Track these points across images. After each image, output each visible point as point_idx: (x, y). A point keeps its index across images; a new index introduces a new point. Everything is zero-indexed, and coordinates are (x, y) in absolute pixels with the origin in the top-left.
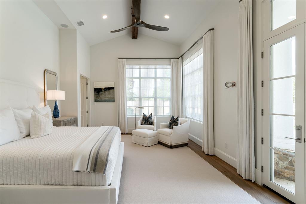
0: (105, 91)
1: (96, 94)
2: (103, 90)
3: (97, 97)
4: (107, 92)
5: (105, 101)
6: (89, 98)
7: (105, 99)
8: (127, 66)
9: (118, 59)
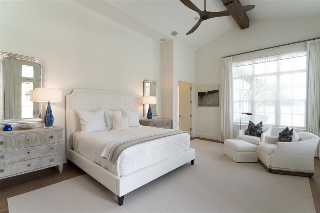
0: (209, 95)
1: (200, 98)
2: (206, 94)
3: (200, 101)
4: (210, 96)
5: (209, 105)
6: (192, 102)
7: (208, 103)
8: (234, 64)
9: (223, 58)
